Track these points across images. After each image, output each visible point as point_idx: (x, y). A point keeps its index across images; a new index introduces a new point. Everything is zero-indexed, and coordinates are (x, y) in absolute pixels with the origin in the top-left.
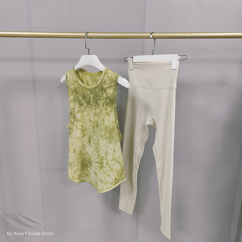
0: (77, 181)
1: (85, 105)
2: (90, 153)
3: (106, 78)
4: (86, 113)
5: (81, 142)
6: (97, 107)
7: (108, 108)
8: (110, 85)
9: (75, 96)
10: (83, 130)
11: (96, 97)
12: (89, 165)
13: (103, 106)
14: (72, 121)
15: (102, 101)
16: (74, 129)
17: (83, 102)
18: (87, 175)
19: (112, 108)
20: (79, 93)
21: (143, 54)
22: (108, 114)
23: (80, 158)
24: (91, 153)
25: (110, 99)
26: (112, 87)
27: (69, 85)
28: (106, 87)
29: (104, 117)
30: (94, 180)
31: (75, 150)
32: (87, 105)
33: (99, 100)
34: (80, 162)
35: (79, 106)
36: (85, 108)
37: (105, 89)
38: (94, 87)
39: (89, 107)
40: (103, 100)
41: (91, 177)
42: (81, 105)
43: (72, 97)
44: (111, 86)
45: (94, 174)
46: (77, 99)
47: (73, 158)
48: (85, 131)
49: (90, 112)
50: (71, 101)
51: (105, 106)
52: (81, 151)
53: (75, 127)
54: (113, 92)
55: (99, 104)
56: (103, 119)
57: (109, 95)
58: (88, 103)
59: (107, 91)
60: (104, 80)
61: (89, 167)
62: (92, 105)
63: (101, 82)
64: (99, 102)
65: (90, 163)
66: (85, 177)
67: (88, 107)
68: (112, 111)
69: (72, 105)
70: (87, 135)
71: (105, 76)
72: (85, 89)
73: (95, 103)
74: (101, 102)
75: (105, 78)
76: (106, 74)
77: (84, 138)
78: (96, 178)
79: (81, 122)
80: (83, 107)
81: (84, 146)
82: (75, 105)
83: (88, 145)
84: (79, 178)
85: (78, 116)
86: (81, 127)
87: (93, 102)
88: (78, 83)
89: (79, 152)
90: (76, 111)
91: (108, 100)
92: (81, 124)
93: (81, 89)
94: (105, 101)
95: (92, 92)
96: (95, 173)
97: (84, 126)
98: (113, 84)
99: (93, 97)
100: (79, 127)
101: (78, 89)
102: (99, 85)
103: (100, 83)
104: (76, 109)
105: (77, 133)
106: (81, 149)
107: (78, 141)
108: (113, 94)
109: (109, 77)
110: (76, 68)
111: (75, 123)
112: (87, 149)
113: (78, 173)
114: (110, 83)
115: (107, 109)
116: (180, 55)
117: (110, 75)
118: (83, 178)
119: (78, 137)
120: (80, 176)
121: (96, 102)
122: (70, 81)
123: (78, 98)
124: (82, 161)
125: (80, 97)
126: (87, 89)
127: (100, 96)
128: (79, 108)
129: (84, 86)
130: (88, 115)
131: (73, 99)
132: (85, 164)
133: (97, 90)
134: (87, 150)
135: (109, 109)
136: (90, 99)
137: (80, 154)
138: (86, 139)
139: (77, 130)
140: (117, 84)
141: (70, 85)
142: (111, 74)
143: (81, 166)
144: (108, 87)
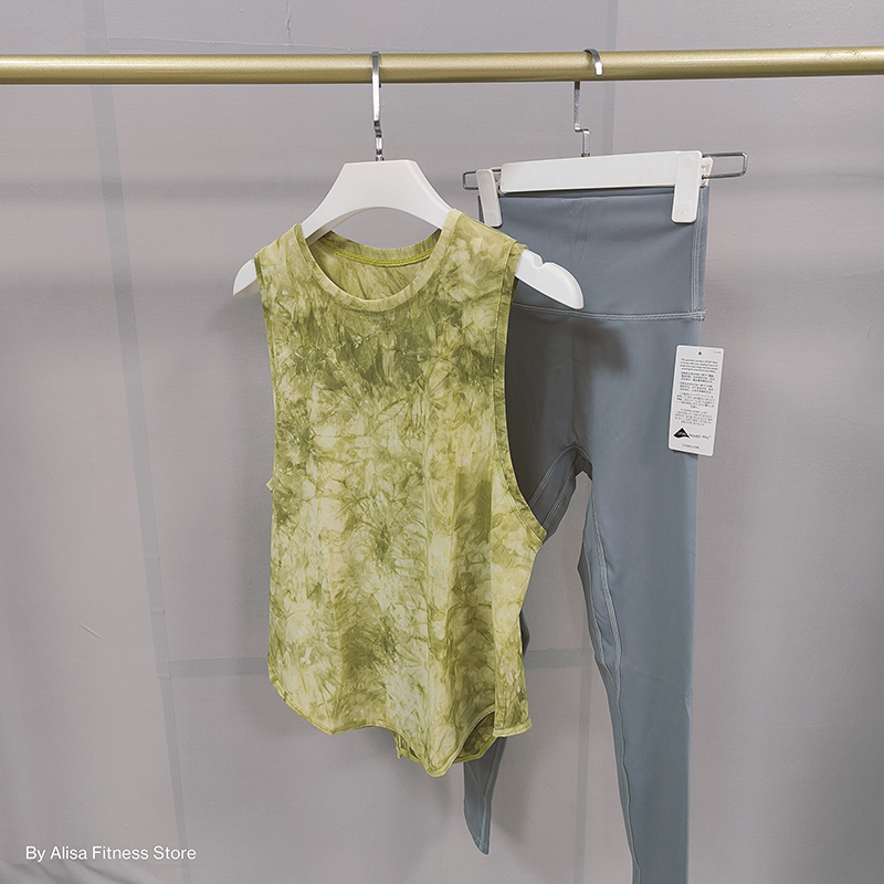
3: (462, 257)
5: (342, 551)
6: (416, 391)
7: (470, 393)
9: (305, 348)
10: (352, 500)
11: (408, 349)
13: (447, 384)
14: (296, 461)
15: (439, 365)
16: (305, 496)
17: (343, 372)
18: (373, 696)
19: (487, 393)
20: (327, 334)
22: (472, 421)
23: (340, 625)
25: (475, 353)
26: (487, 301)
28: (460, 299)
31: (319, 585)
33: (425, 358)
34: (338, 644)
37: (454, 309)
38: (401, 302)
39: (376, 394)
40: (446, 359)
42: (335, 386)
44: (482, 293)
45: (416, 689)
48: (358, 502)
50: (280, 371)
51: (455, 385)
52: (341, 593)
54: (492, 324)
55: (426, 380)
58: (372, 375)
59: (465, 320)
60: (448, 267)
63: (434, 277)
67: (372, 396)
68: (487, 407)
69: (288, 389)
70: (369, 521)
71: (453, 247)
72: (353, 313)
75: (453, 258)
76: (461, 238)
77: (355, 534)
79: (340, 466)
80: (346, 397)
81: (353, 571)
82: (305, 389)
83: (371, 565)
84: (335, 715)
85: (326, 437)
86: (338, 487)
87: (396, 369)
88: (319, 286)
89: (332, 598)
90: (313, 417)
93: (335, 316)
94: (454, 360)
95: (387, 327)
98: (495, 286)
99: (397, 349)
101: (317, 315)
104: (314, 406)
109: (476, 251)
110: (310, 226)
111: (312, 468)
113: (332, 689)
114: (479, 282)
117: (478, 244)
119: (325, 534)
120: (340, 705)
121: (411, 369)
123: (320, 355)
124: (347, 636)
125: (331, 351)
126: (364, 312)
132: (362, 648)
134: (367, 588)
135: (474, 397)
136: (379, 359)
137: (336, 605)
138: (363, 536)
139: (323, 499)
140: (510, 285)
142: (486, 239)
143: (346, 659)
144: (469, 299)
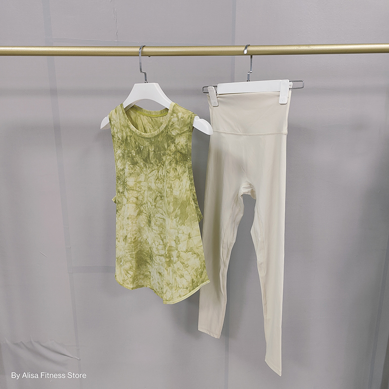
0: (131, 286)
1: (142, 164)
2: (150, 241)
3: (175, 119)
4: (142, 178)
5: (136, 223)
6: (160, 166)
7: (178, 168)
8: (180, 131)
9: (125, 150)
10: (139, 205)
11: (158, 151)
12: (149, 261)
13: (170, 164)
14: (121, 191)
15: (168, 157)
16: (124, 204)
17: (138, 158)
18: (146, 276)
19: (185, 167)
20: (132, 145)
21: (232, 80)
22: (179, 178)
23: (135, 249)
24: (153, 241)
25: (181, 153)
26: (184, 134)
27: (114, 132)
28: (174, 134)
29: (172, 182)
30: (157, 284)
31: (127, 236)
32: (144, 164)
33: (164, 155)
34: (134, 256)
35: (132, 166)
36: (141, 169)
37: (173, 138)
38: (156, 135)
39: (148, 167)
40: (170, 155)
41: (153, 280)
42: (134, 163)
43: (119, 152)
44: (182, 132)
45: (158, 274)
46: (128, 154)
47: (122, 249)
48: (142, 205)
49: (150, 175)
50: (117, 158)
51: (173, 165)
52: (135, 238)
53: (125, 200)
54: (186, 142)
55: (164, 162)
56: (171, 186)
57: (179, 147)
58: (146, 160)
59: (177, 141)
60: (171, 123)
61: (149, 264)
62: (152, 164)
63: (166, 126)
64: (164, 158)
65: (151, 257)
66: (143, 279)
67: (146, 167)
68: (185, 172)
69: (119, 165)
70: (146, 212)
71: (172, 116)
72: (140, 138)
73: (158, 161)
74: (167, 159)
75: (172, 120)
76: (175, 113)
77: (141, 217)
78: (160, 280)
79: (136, 192)
80: (138, 168)
81: (140, 230)
82: (124, 165)
83: (146, 228)
84: (133, 282)
85: (131, 182)
86: (135, 200)
87: (154, 158)
88: (129, 128)
89: (132, 240)
90: (126, 174)
91: (178, 155)
92: (136, 195)
93: (135, 139)
94: (173, 156)
96: (159, 272)
97: (140, 198)
98: (186, 129)
99: (154, 151)
100: (131, 199)
101: (128, 138)
102: (162, 132)
103: (165, 128)
104: (127, 171)
105: (128, 209)
106: (135, 236)
107: (130, 222)
108: (187, 145)
109: (180, 117)
110: (125, 105)
111: (126, 193)
112: (145, 235)
113: (131, 273)
114: (181, 128)
115: (176, 169)
116: (292, 81)
117: (180, 115)
118: (140, 281)
119: (130, 216)
120: (135, 279)
121: (159, 159)
122: (116, 125)
123: (129, 152)
124: (137, 254)
125: (133, 151)
126: (144, 138)
127: (165, 149)
128: (132, 169)
129: (138, 134)
130: (146, 180)
131: (121, 155)
132: (143, 258)
133: (160, 139)
134: (145, 237)
135: (180, 169)
136: (149, 154)
137: (134, 242)
138: (143, 218)
139: (130, 204)
140: (192, 128)
141: (117, 133)
142: (183, 113)
143: (137, 262)
144: (178, 134)
